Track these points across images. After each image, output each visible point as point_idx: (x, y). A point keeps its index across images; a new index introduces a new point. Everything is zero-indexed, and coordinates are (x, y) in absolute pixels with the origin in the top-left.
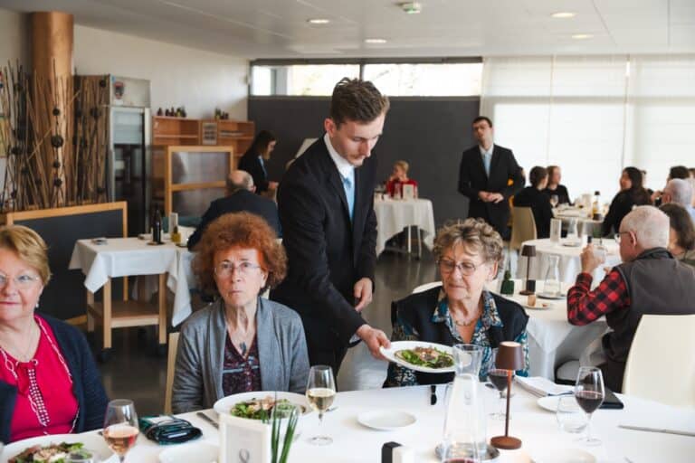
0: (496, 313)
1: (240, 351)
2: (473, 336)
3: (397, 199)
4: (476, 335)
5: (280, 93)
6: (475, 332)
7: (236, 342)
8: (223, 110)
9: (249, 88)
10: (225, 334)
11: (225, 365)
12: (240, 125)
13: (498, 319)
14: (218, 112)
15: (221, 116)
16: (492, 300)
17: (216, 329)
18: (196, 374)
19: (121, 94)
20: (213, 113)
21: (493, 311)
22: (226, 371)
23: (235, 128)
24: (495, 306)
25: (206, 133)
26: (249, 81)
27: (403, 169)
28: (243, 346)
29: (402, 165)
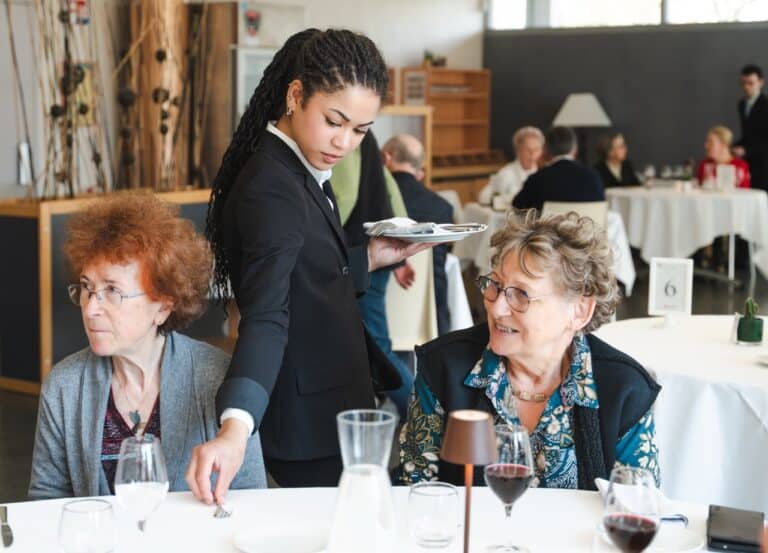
0: (589, 381)
1: (131, 425)
2: (540, 423)
3: (709, 190)
4: (545, 419)
5: (540, 23)
6: (545, 414)
7: (124, 409)
8: (437, 53)
9: (486, 17)
10: (108, 391)
11: (104, 446)
12: (469, 77)
13: (591, 394)
14: (428, 56)
15: (434, 62)
16: (587, 357)
17: (95, 383)
18: (58, 462)
19: (256, 28)
20: (420, 57)
21: (584, 377)
22: (106, 457)
23: (461, 81)
24: (589, 368)
25: (411, 88)
26: (485, 6)
27: (722, 140)
28: (136, 417)
29: (719, 134)
